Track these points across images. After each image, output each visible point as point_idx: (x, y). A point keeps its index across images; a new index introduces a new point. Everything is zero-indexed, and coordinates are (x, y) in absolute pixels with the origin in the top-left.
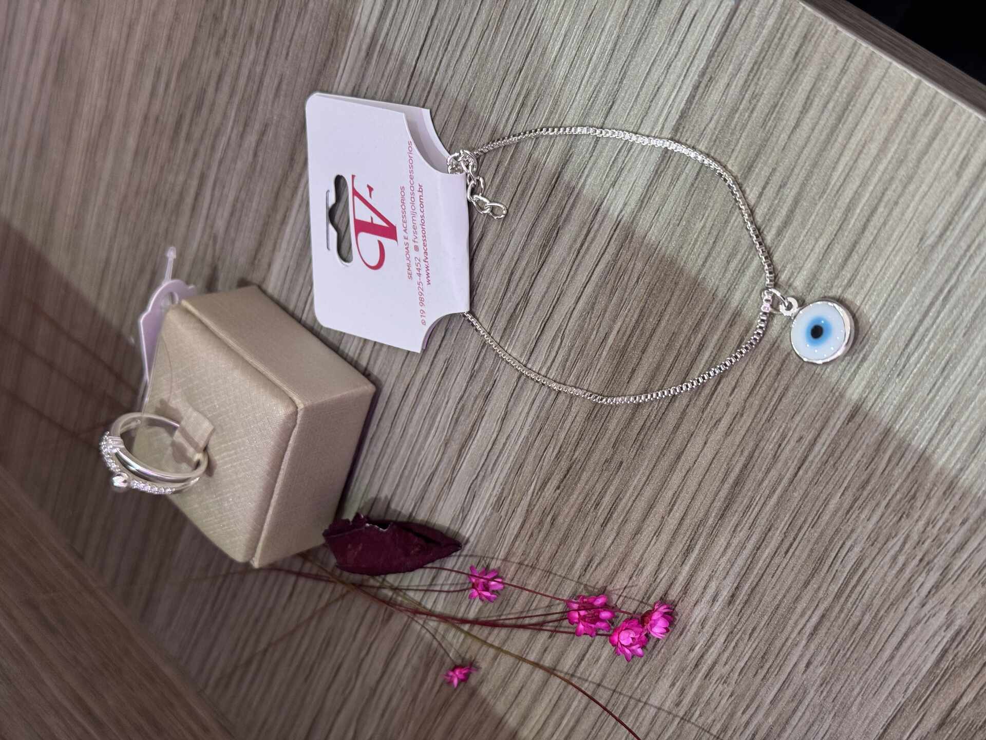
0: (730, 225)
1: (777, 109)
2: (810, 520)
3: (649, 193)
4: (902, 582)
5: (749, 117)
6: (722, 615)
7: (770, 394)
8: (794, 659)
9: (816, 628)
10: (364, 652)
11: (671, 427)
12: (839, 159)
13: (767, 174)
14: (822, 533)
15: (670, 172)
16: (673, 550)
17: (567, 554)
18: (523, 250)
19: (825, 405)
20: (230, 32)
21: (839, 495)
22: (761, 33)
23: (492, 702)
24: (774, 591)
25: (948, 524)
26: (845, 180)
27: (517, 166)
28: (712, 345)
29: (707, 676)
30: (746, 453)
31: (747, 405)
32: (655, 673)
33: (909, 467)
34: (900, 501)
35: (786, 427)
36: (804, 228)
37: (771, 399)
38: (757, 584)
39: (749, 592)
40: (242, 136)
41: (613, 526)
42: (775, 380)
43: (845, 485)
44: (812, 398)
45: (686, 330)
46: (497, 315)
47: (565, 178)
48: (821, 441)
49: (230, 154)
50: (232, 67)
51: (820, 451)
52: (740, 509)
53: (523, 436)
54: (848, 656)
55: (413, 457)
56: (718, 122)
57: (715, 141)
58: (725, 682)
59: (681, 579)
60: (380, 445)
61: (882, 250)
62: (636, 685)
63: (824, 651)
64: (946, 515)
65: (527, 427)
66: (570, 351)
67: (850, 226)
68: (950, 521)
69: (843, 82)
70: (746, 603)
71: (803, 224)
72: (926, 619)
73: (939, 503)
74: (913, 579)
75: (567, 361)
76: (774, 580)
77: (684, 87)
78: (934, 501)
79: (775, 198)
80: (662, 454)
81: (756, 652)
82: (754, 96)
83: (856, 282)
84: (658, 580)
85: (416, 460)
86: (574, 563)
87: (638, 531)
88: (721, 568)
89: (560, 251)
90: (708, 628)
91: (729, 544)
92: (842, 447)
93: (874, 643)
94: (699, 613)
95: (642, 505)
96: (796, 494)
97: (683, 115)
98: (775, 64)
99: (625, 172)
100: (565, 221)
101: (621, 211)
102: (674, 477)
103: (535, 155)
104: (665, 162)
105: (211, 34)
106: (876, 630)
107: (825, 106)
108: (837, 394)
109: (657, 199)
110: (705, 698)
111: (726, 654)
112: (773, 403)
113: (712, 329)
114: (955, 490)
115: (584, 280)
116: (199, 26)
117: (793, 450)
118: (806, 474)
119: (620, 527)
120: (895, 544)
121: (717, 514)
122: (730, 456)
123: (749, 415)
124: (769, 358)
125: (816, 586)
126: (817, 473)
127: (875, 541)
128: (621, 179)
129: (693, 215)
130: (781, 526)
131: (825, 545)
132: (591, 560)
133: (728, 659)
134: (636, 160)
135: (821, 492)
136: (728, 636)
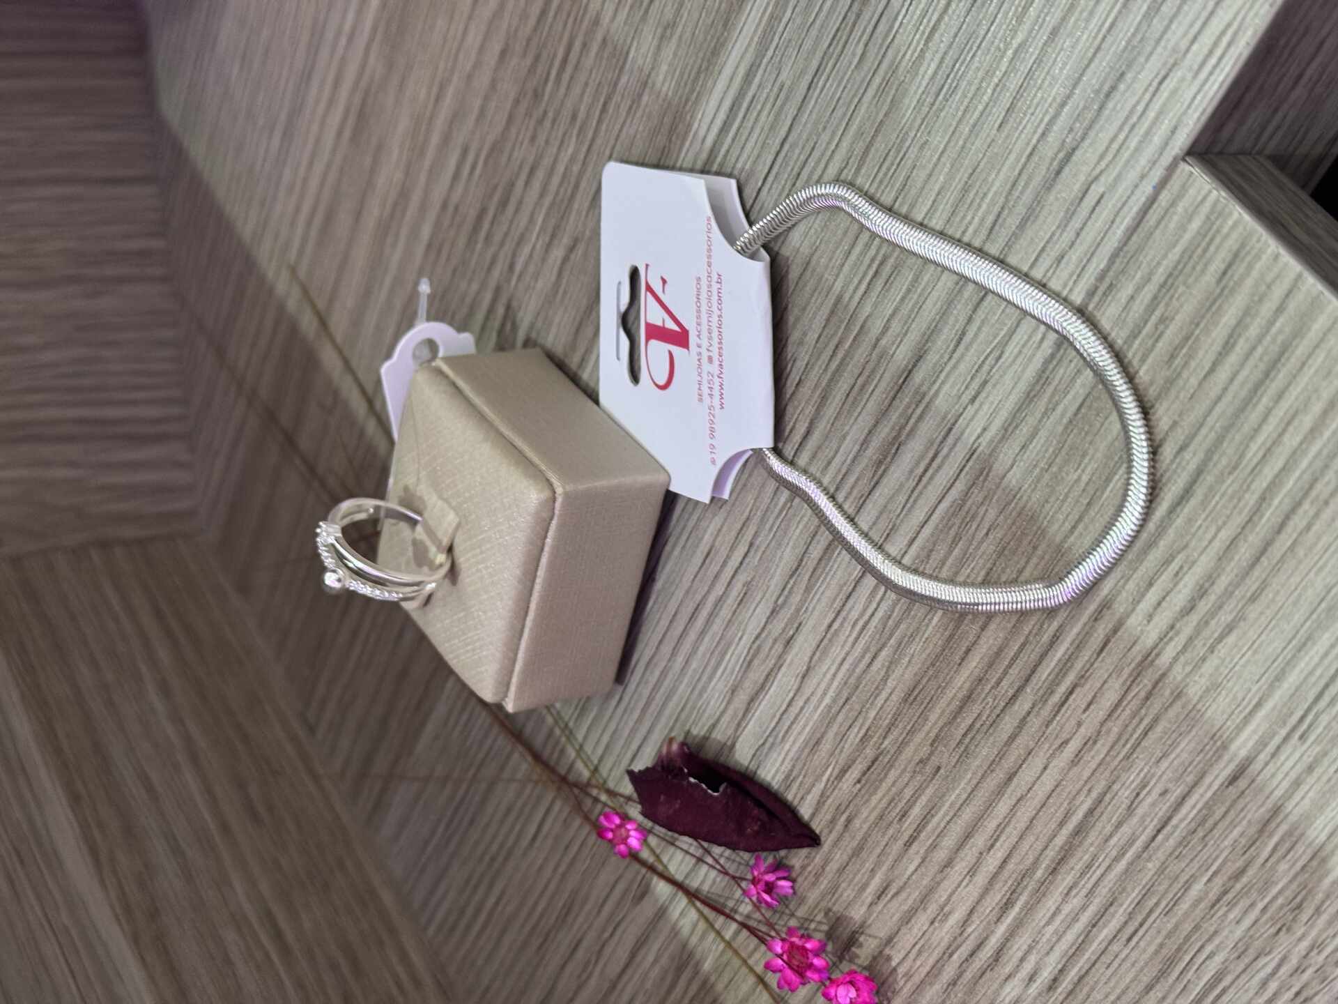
0: (1111, 485)
1: (1190, 342)
2: (1163, 904)
3: (1016, 420)
5: (1153, 346)
7: (1135, 722)
11: (1005, 737)
12: (1260, 426)
14: (1176, 927)
15: (1045, 398)
16: (988, 898)
17: (859, 871)
18: (853, 461)
19: (1201, 756)
20: (550, 115)
21: (1205, 879)
22: (1181, 237)
26: (1264, 457)
27: (860, 351)
28: (1069, 639)
30: (1094, 794)
31: (1104, 729)
34: (1281, 907)
35: (1149, 772)
36: (1204, 510)
37: (1134, 730)
38: (1087, 972)
39: (1076, 979)
40: (548, 247)
41: (918, 848)
42: (1143, 705)
43: (1214, 868)
44: (1186, 741)
47: (916, 379)
48: (1191, 800)
49: (531, 269)
50: (547, 161)
51: (1188, 813)
52: (1078, 867)
53: (824, 704)
55: (693, 698)
59: (994, 941)
60: (657, 673)
61: (1300, 562)
65: (831, 693)
67: (1264, 521)
69: (1278, 324)
71: (1202, 505)
73: (1330, 923)
75: (889, 617)
76: (1109, 973)
78: (1324, 917)
80: (991, 768)
82: (1163, 320)
83: (1262, 598)
84: (965, 935)
85: (697, 702)
86: (866, 885)
87: (949, 864)
88: (1044, 940)
89: (898, 472)
91: (1058, 910)
92: (1218, 813)
94: (1011, 991)
95: (957, 829)
96: (1150, 865)
98: (1195, 282)
99: (989, 387)
100: (908, 435)
101: (978, 437)
102: (1001, 804)
103: (883, 342)
104: (1040, 385)
105: (528, 114)
107: (1251, 352)
108: (1219, 743)
109: (1025, 430)
112: (1136, 736)
115: (922, 518)
116: (517, 102)
117: (1153, 804)
118: (1168, 842)
119: (928, 852)
120: (1266, 964)
121: (1049, 866)
122: (1074, 793)
123: (1103, 745)
124: (1139, 675)
125: (1160, 995)
126: (1180, 843)
127: (1243, 953)
128: (983, 395)
129: (1066, 462)
130: (1127, 903)
131: (1179, 942)
132: (887, 886)
134: (1005, 373)
135: (1183, 871)
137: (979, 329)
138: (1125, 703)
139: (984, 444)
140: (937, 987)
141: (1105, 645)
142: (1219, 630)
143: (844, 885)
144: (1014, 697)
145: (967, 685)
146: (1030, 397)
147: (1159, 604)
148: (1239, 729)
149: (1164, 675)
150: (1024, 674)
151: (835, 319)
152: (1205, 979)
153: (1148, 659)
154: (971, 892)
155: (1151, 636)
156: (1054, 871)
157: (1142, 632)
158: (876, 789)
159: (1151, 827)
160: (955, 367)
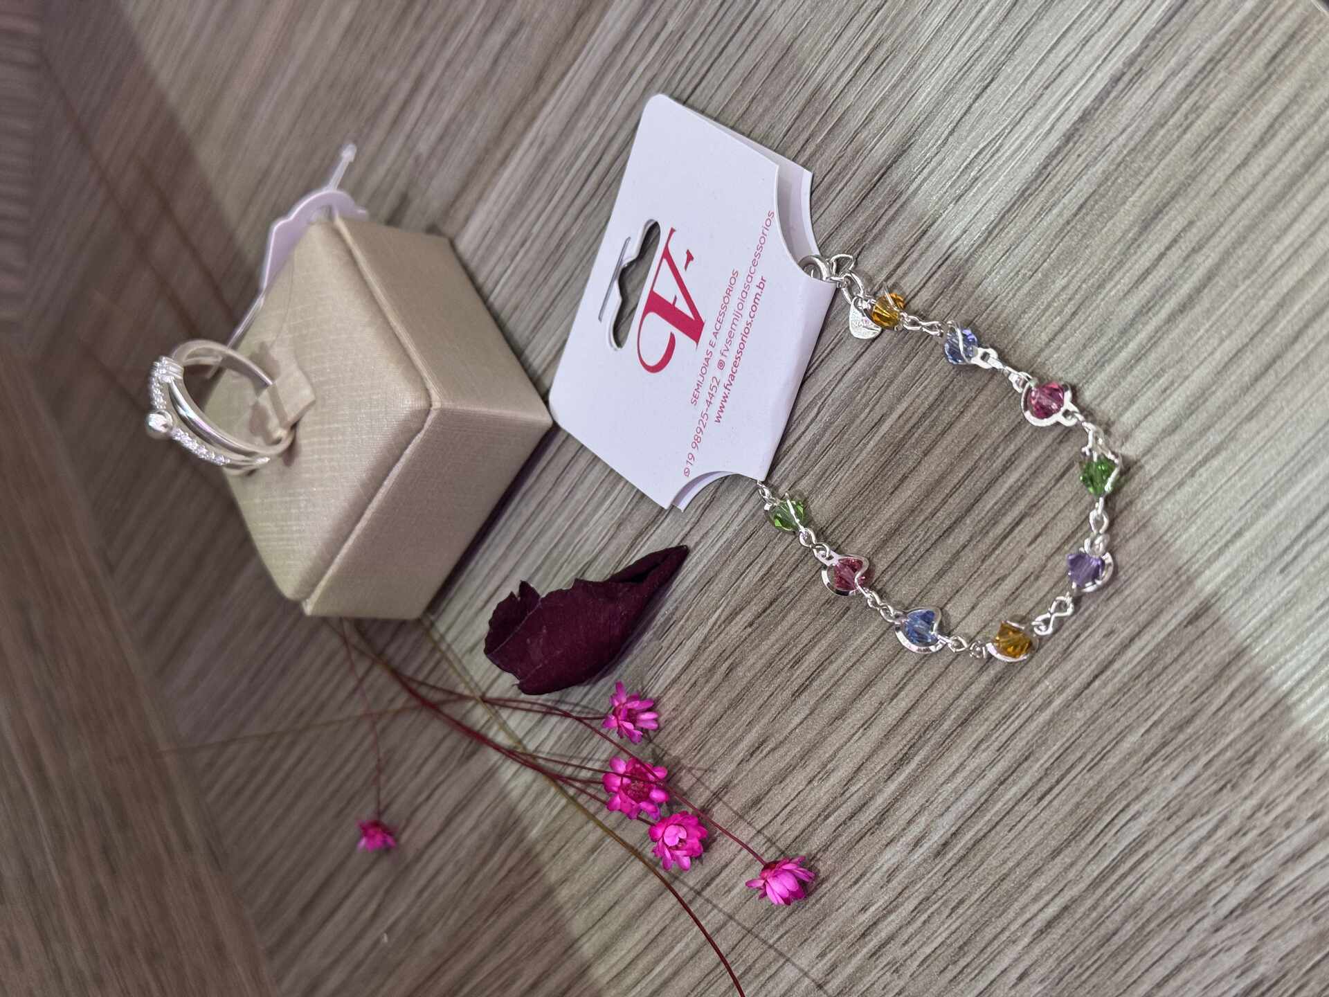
0: (1104, 292)
1: (1222, 134)
2: (1089, 757)
3: (1003, 222)
4: (1196, 886)
5: (1179, 138)
8: (1005, 962)
9: (1050, 925)
10: (424, 796)
11: (931, 573)
12: (1290, 226)
13: (1179, 228)
14: (1099, 784)
15: (1042, 197)
16: (881, 754)
17: (733, 724)
19: (1161, 591)
21: (1143, 730)
22: (1231, 17)
23: (568, 915)
24: (1007, 853)
25: (1291, 815)
26: (1289, 259)
28: (1025, 465)
29: (874, 954)
31: (1050, 564)
32: (803, 930)
33: (1258, 714)
34: (1229, 761)
35: (1095, 610)
36: (1208, 319)
38: (984, 836)
39: (969, 845)
41: (809, 698)
43: (1155, 718)
44: (1146, 575)
45: (995, 435)
47: (894, 175)
48: (1138, 644)
51: (1134, 658)
52: (992, 718)
54: (1084, 978)
55: (570, 533)
56: (1131, 138)
57: (1119, 165)
58: (896, 971)
59: (880, 801)
60: (532, 506)
61: (1313, 375)
62: (771, 941)
63: (1051, 962)
64: (1291, 799)
65: (735, 526)
66: (825, 430)
67: (1278, 330)
68: (1295, 811)
70: (960, 860)
71: (1208, 312)
72: (1214, 952)
73: (1285, 779)
74: (1214, 885)
76: (1011, 836)
77: (1099, 75)
78: (1279, 774)
79: (1181, 266)
81: (954, 937)
82: (1196, 110)
83: (1262, 416)
84: (847, 795)
85: (573, 538)
86: (740, 739)
87: (841, 715)
88: (940, 799)
90: (896, 884)
91: (962, 765)
92: (1168, 659)
93: (1127, 968)
94: (890, 858)
95: (857, 677)
96: (1079, 715)
97: (1085, 117)
98: (1239, 68)
99: (978, 185)
100: (874, 239)
101: (957, 240)
103: (863, 135)
104: (1039, 181)
106: (1137, 949)
107: (1292, 143)
108: (1184, 578)
109: (1012, 232)
110: (862, 987)
111: (911, 930)
114: (1316, 765)
117: (1095, 647)
118: (1105, 688)
119: (817, 703)
120: (1203, 825)
121: (959, 716)
125: (1068, 861)
126: (1119, 690)
127: (1175, 813)
128: (971, 193)
129: (1055, 267)
130: (1045, 757)
131: (1100, 801)
132: (764, 741)
133: (910, 938)
134: (999, 169)
135: (1118, 721)
136: (920, 903)
137: (978, 121)
139: (961, 248)
141: (1066, 470)
142: (1205, 452)
143: (712, 741)
144: (950, 529)
145: (896, 517)
146: (1023, 196)
147: (1140, 422)
148: (1210, 561)
151: (810, 111)
152: (1125, 843)
154: (864, 745)
156: (964, 723)
158: (769, 633)
159: (1089, 671)
160: (940, 163)
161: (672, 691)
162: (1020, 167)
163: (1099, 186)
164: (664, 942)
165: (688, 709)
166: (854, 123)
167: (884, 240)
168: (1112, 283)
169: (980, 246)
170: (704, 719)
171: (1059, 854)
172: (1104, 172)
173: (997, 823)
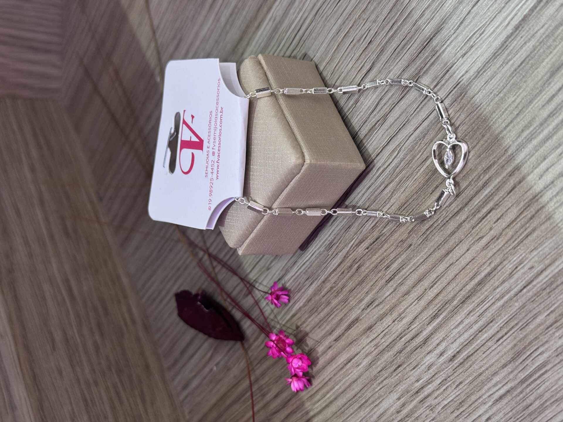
0: (532, 105)
2: (520, 324)
3: (485, 68)
6: (443, 367)
7: (522, 230)
8: (480, 412)
9: (501, 398)
11: (449, 232)
14: (525, 337)
15: (504, 56)
16: (425, 312)
17: (360, 292)
19: (556, 250)
21: (546, 314)
24: (482, 363)
27: (405, 27)
28: (493, 185)
29: (422, 401)
30: (493, 265)
31: (504, 233)
32: (391, 386)
35: (525, 256)
37: (521, 234)
38: (472, 355)
39: (465, 358)
41: (393, 284)
42: (528, 222)
43: (552, 309)
44: (549, 242)
45: (479, 170)
46: (364, 124)
47: (434, 43)
48: (545, 274)
51: (543, 280)
52: (476, 302)
56: (547, 30)
57: (541, 43)
58: (432, 410)
59: (425, 334)
62: (377, 390)
63: (501, 415)
66: (401, 161)
70: (461, 364)
75: (398, 167)
76: (484, 356)
80: (438, 247)
81: (457, 398)
84: (410, 329)
86: (363, 299)
87: (408, 293)
88: (452, 336)
90: (432, 371)
91: (462, 322)
94: (429, 359)
95: (415, 277)
96: (516, 304)
97: (525, 19)
99: (473, 49)
100: (424, 73)
101: (463, 76)
102: (441, 265)
103: (419, 23)
104: (502, 49)
106: (540, 414)
109: (489, 73)
110: (416, 415)
111: (438, 392)
112: (521, 238)
113: (497, 174)
117: (524, 273)
118: (528, 293)
119: (397, 287)
121: (461, 299)
122: (481, 264)
123: (502, 240)
124: (529, 206)
125: (510, 370)
126: (535, 294)
128: (470, 53)
129: (509, 91)
130: (500, 322)
131: (525, 345)
132: (374, 301)
133: (438, 396)
134: (483, 42)
135: (534, 308)
136: (442, 381)
137: (473, 18)
138: (518, 220)
139: (465, 79)
140: (391, 353)
141: (513, 189)
143: (351, 299)
144: (458, 212)
146: (495, 55)
147: (547, 169)
149: (543, 207)
150: (465, 201)
151: (395, 9)
152: (537, 365)
153: (535, 198)
154: (418, 308)
155: (540, 185)
156: (463, 302)
157: (535, 184)
158: (376, 253)
159: (521, 284)
160: (456, 38)
161: (333, 275)
162: (493, 42)
163: (531, 53)
164: (331, 384)
165: (340, 284)
166: (416, 16)
167: (429, 74)
168: (536, 101)
169: (474, 79)
170: (347, 289)
171: (505, 367)
172: (533, 46)
173: (477, 350)
